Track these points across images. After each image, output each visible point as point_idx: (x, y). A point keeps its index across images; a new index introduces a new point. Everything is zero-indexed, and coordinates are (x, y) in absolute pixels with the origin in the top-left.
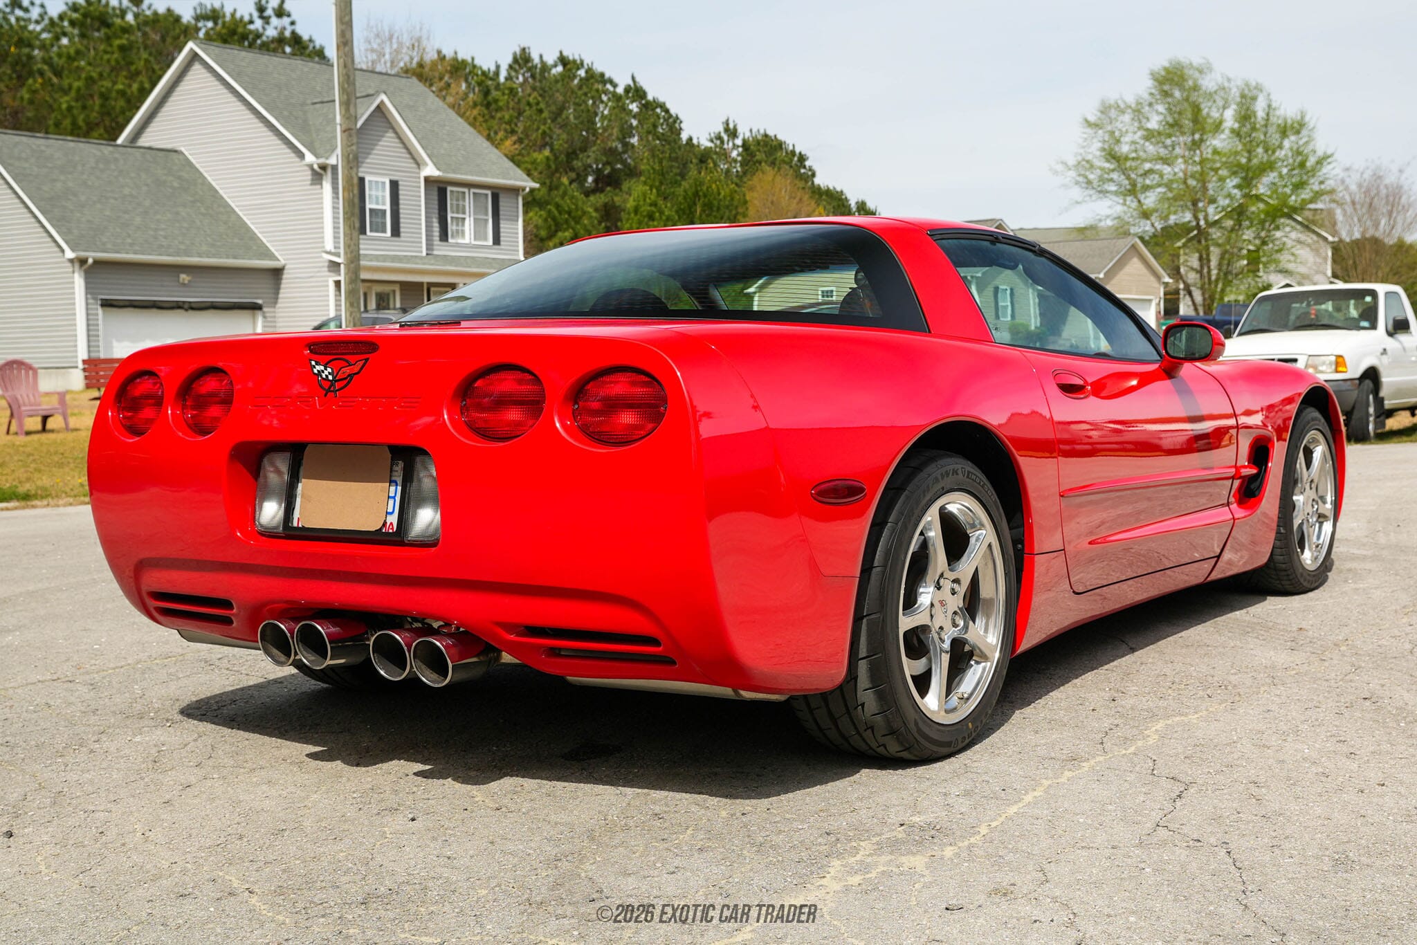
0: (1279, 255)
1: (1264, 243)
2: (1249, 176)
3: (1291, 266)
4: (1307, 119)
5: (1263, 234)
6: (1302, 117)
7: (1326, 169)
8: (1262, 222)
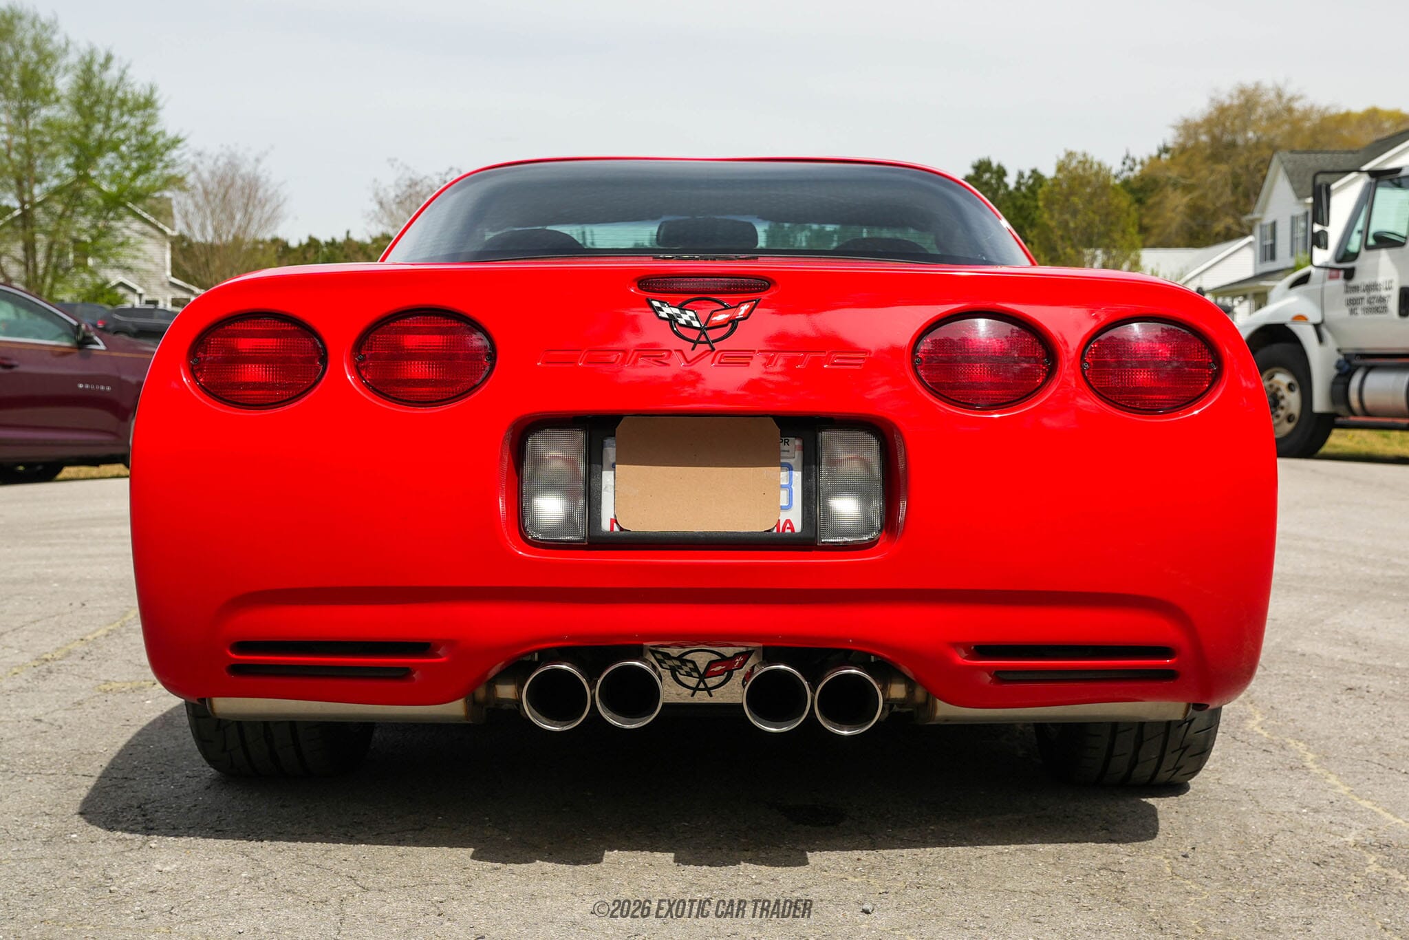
0: (120, 249)
1: (102, 234)
2: (86, 155)
3: (130, 261)
4: (156, 96)
5: (101, 224)
6: (152, 91)
7: (175, 153)
8: (99, 210)
